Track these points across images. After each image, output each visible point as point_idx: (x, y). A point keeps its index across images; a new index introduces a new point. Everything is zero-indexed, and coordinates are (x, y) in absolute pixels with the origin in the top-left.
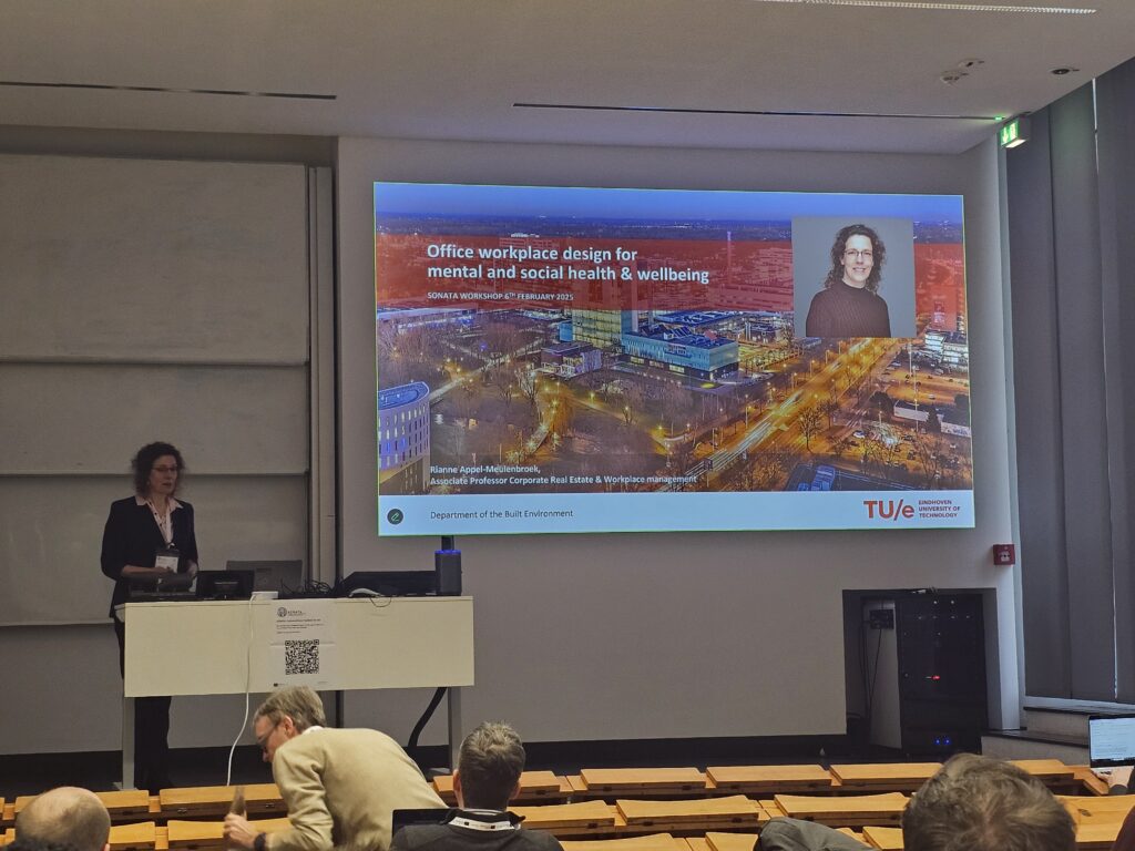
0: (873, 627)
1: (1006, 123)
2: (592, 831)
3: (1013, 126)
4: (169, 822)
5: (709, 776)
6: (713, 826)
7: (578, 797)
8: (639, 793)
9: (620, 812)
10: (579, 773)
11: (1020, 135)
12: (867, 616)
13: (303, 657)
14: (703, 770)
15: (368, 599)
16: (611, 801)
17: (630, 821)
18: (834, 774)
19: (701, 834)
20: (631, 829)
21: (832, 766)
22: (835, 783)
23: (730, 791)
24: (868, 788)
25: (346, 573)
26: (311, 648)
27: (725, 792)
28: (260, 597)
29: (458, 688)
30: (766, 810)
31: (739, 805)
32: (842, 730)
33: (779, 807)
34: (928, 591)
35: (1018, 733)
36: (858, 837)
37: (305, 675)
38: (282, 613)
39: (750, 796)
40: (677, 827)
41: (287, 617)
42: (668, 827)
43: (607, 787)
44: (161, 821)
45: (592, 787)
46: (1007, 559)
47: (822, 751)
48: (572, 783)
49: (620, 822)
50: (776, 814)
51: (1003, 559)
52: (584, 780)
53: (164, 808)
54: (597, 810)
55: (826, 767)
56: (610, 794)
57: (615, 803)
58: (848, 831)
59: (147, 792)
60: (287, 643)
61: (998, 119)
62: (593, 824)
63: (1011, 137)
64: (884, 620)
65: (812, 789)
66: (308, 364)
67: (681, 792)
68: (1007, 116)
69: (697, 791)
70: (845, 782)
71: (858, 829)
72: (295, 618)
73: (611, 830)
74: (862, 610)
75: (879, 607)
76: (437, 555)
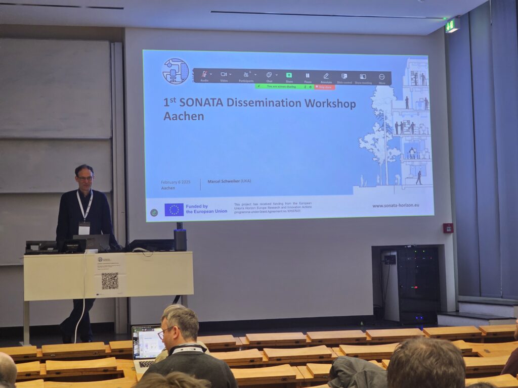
0: (386, 263)
1: (449, 21)
2: (251, 364)
3: (452, 22)
4: (47, 361)
5: (308, 336)
6: (310, 360)
7: (245, 347)
8: (274, 345)
9: (265, 354)
10: (245, 336)
11: (455, 26)
12: (383, 259)
13: (111, 280)
14: (305, 334)
15: (141, 253)
16: (261, 349)
17: (270, 359)
18: (367, 334)
19: (304, 364)
20: (271, 362)
21: (367, 331)
22: (368, 339)
23: (318, 343)
24: (383, 341)
25: (131, 241)
26: (114, 277)
27: (315, 344)
28: (89, 252)
29: (186, 296)
30: (335, 352)
31: (323, 350)
32: (371, 313)
33: (342, 351)
34: (412, 246)
35: (455, 314)
36: (379, 365)
37: (112, 290)
38: (100, 260)
39: (328, 346)
40: (292, 361)
41: (103, 262)
42: (289, 361)
43: (259, 342)
44: (43, 361)
45: (251, 342)
46: (450, 230)
47: (362, 323)
48: (242, 341)
49: (265, 359)
50: (340, 354)
51: (448, 230)
52: (247, 339)
53: (44, 355)
54: (254, 353)
55: (364, 331)
56: (260, 346)
57: (262, 350)
58: (374, 362)
59: (35, 347)
60: (103, 274)
61: (445, 19)
62: (252, 360)
63: (451, 28)
64: (391, 260)
65: (357, 342)
66: (111, 139)
67: (294, 344)
68: (449, 17)
69: (302, 344)
70: (373, 338)
71: (379, 361)
72: (106, 262)
73: (261, 363)
74: (381, 256)
75: (388, 254)
76: (175, 231)
